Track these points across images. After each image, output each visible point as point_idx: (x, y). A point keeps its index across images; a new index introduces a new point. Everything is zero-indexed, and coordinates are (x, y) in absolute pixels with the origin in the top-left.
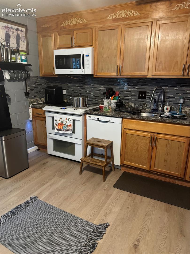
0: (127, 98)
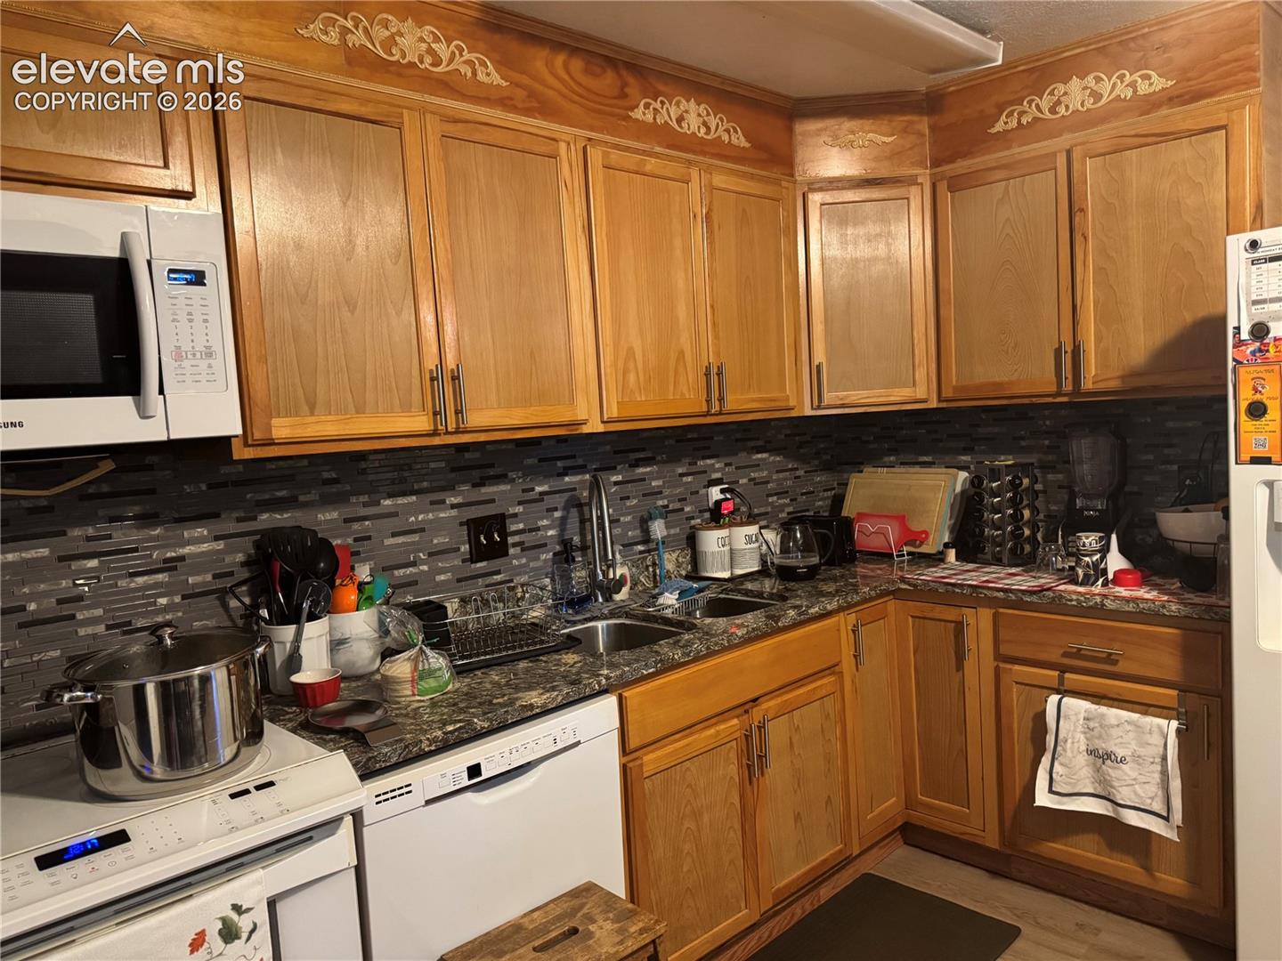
0: (405, 576)
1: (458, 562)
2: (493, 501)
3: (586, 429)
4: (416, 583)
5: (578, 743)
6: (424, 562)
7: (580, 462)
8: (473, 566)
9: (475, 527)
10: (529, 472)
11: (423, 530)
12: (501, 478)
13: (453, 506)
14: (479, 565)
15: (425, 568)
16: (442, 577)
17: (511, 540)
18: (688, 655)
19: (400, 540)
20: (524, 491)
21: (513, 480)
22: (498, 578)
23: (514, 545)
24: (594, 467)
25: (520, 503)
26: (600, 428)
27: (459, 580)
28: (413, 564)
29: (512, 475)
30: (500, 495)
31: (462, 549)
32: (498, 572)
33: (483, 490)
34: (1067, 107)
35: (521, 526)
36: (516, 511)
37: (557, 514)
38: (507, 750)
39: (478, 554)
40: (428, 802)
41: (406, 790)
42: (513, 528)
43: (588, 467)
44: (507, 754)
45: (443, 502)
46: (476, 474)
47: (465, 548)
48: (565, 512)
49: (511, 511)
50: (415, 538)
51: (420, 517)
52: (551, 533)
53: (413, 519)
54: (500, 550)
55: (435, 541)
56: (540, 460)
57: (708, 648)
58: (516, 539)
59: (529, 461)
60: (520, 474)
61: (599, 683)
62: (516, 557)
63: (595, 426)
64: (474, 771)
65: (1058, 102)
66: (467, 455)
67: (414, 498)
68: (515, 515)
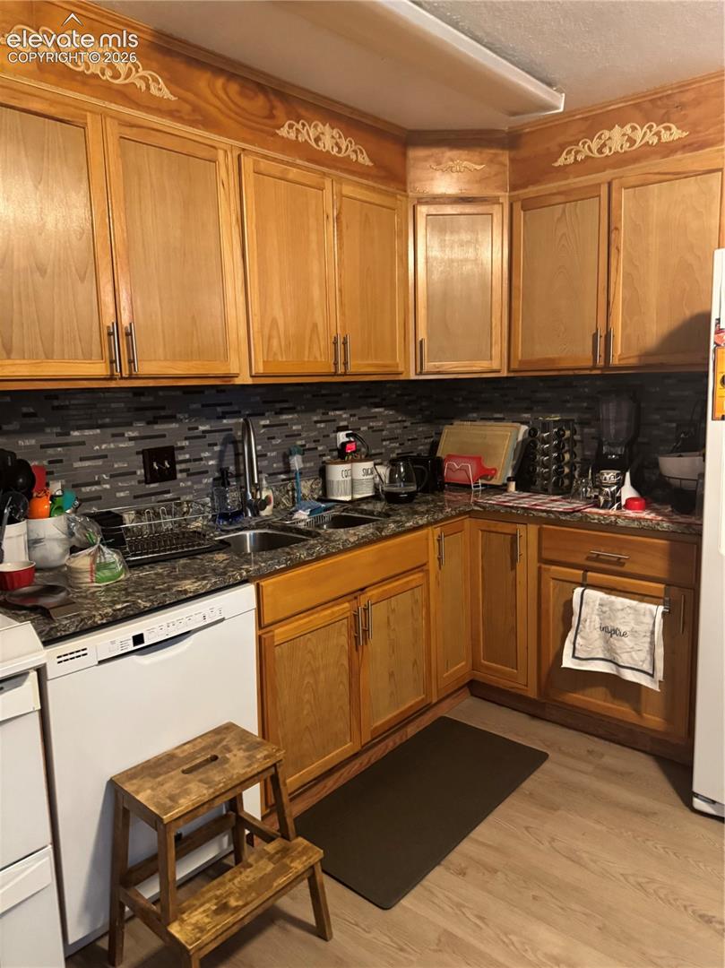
0: (91, 492)
1: (134, 483)
2: (164, 436)
3: (238, 381)
4: (100, 498)
5: (223, 620)
6: (106, 482)
7: (236, 408)
8: (147, 486)
9: (150, 456)
10: (193, 414)
11: (106, 456)
12: (171, 418)
13: (131, 439)
14: (152, 485)
15: (108, 486)
16: (122, 494)
17: (178, 467)
18: (312, 555)
19: (87, 464)
20: (190, 429)
21: (180, 421)
22: (168, 496)
23: (181, 471)
24: (247, 413)
25: (186, 439)
26: (249, 381)
27: (135, 497)
28: (98, 483)
29: (180, 416)
30: (171, 433)
31: (139, 473)
32: (168, 492)
33: (156, 427)
34: (610, 149)
35: (187, 456)
36: (184, 444)
37: (217, 448)
38: (165, 624)
39: (152, 476)
40: (101, 662)
41: (82, 653)
42: (181, 458)
43: (243, 412)
44: (165, 627)
45: (123, 435)
46: (149, 414)
47: (141, 472)
48: (223, 448)
49: (179, 444)
50: (99, 462)
51: (104, 447)
52: (211, 463)
53: (97, 447)
54: (170, 475)
55: (116, 466)
56: (203, 406)
57: (327, 550)
58: (183, 466)
59: (194, 406)
60: (187, 416)
61: (241, 575)
62: (182, 480)
63: (245, 379)
64: (138, 639)
65: (604, 145)
66: (143, 399)
67: (98, 431)
68: (182, 448)
